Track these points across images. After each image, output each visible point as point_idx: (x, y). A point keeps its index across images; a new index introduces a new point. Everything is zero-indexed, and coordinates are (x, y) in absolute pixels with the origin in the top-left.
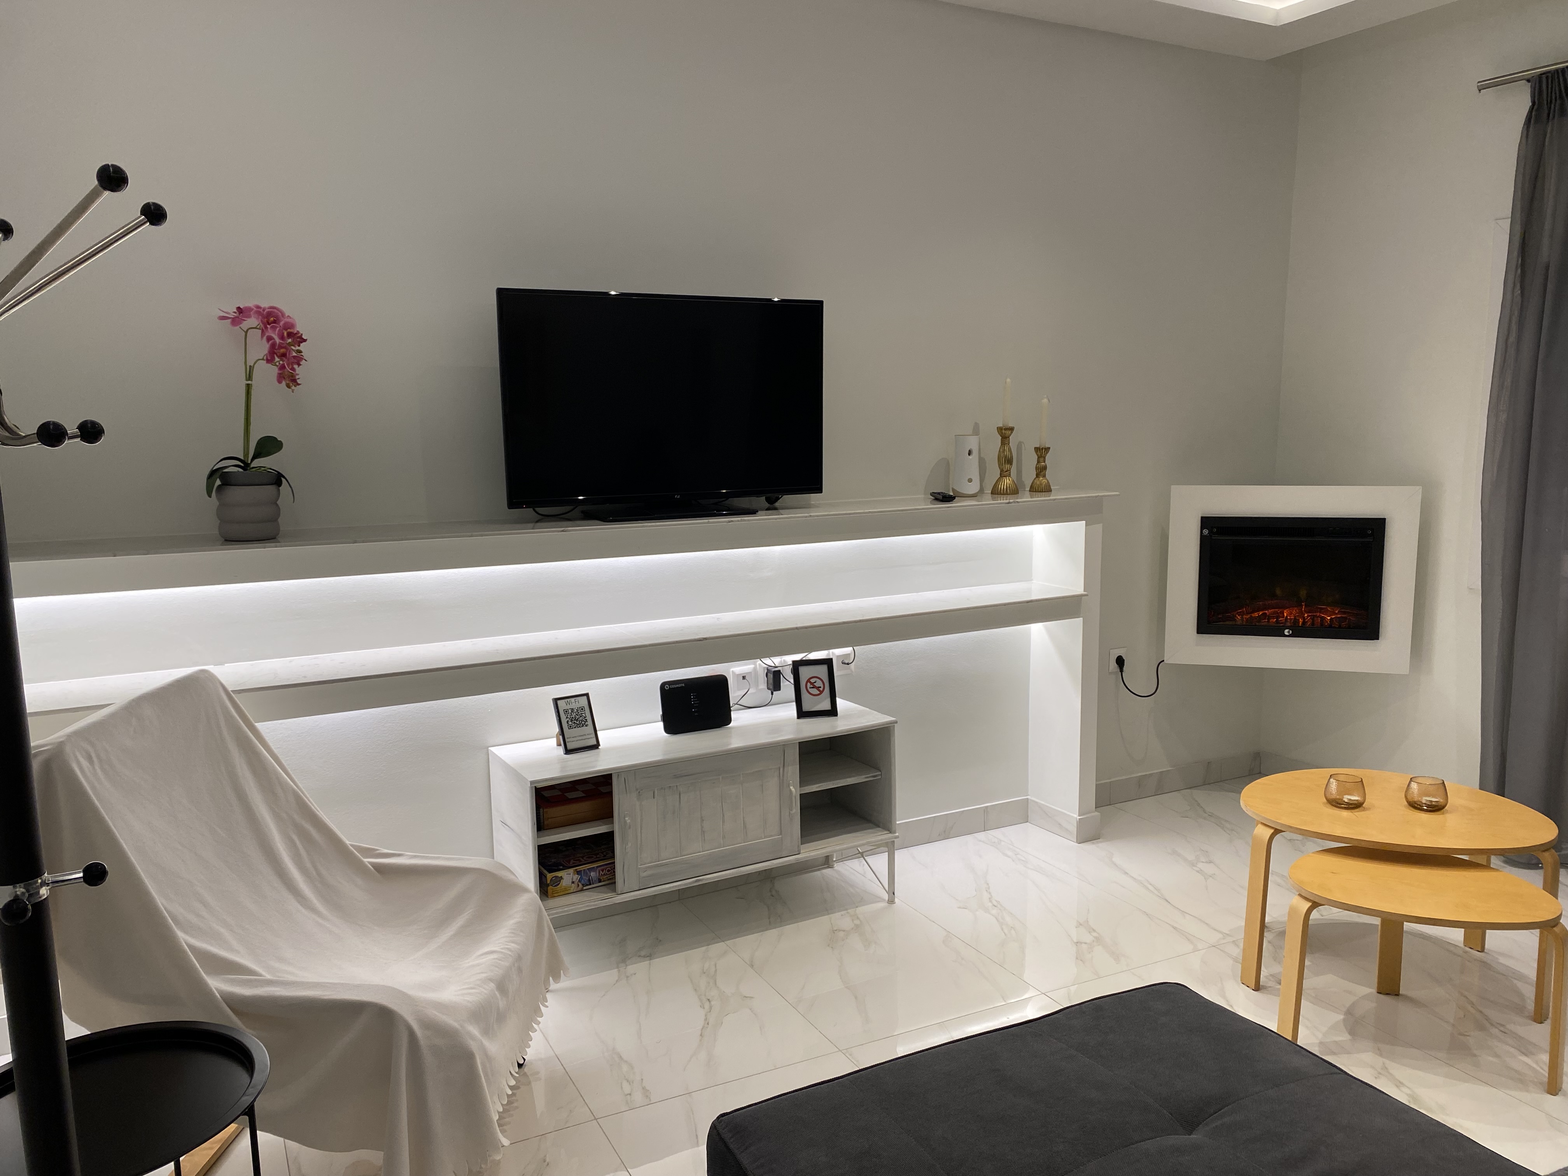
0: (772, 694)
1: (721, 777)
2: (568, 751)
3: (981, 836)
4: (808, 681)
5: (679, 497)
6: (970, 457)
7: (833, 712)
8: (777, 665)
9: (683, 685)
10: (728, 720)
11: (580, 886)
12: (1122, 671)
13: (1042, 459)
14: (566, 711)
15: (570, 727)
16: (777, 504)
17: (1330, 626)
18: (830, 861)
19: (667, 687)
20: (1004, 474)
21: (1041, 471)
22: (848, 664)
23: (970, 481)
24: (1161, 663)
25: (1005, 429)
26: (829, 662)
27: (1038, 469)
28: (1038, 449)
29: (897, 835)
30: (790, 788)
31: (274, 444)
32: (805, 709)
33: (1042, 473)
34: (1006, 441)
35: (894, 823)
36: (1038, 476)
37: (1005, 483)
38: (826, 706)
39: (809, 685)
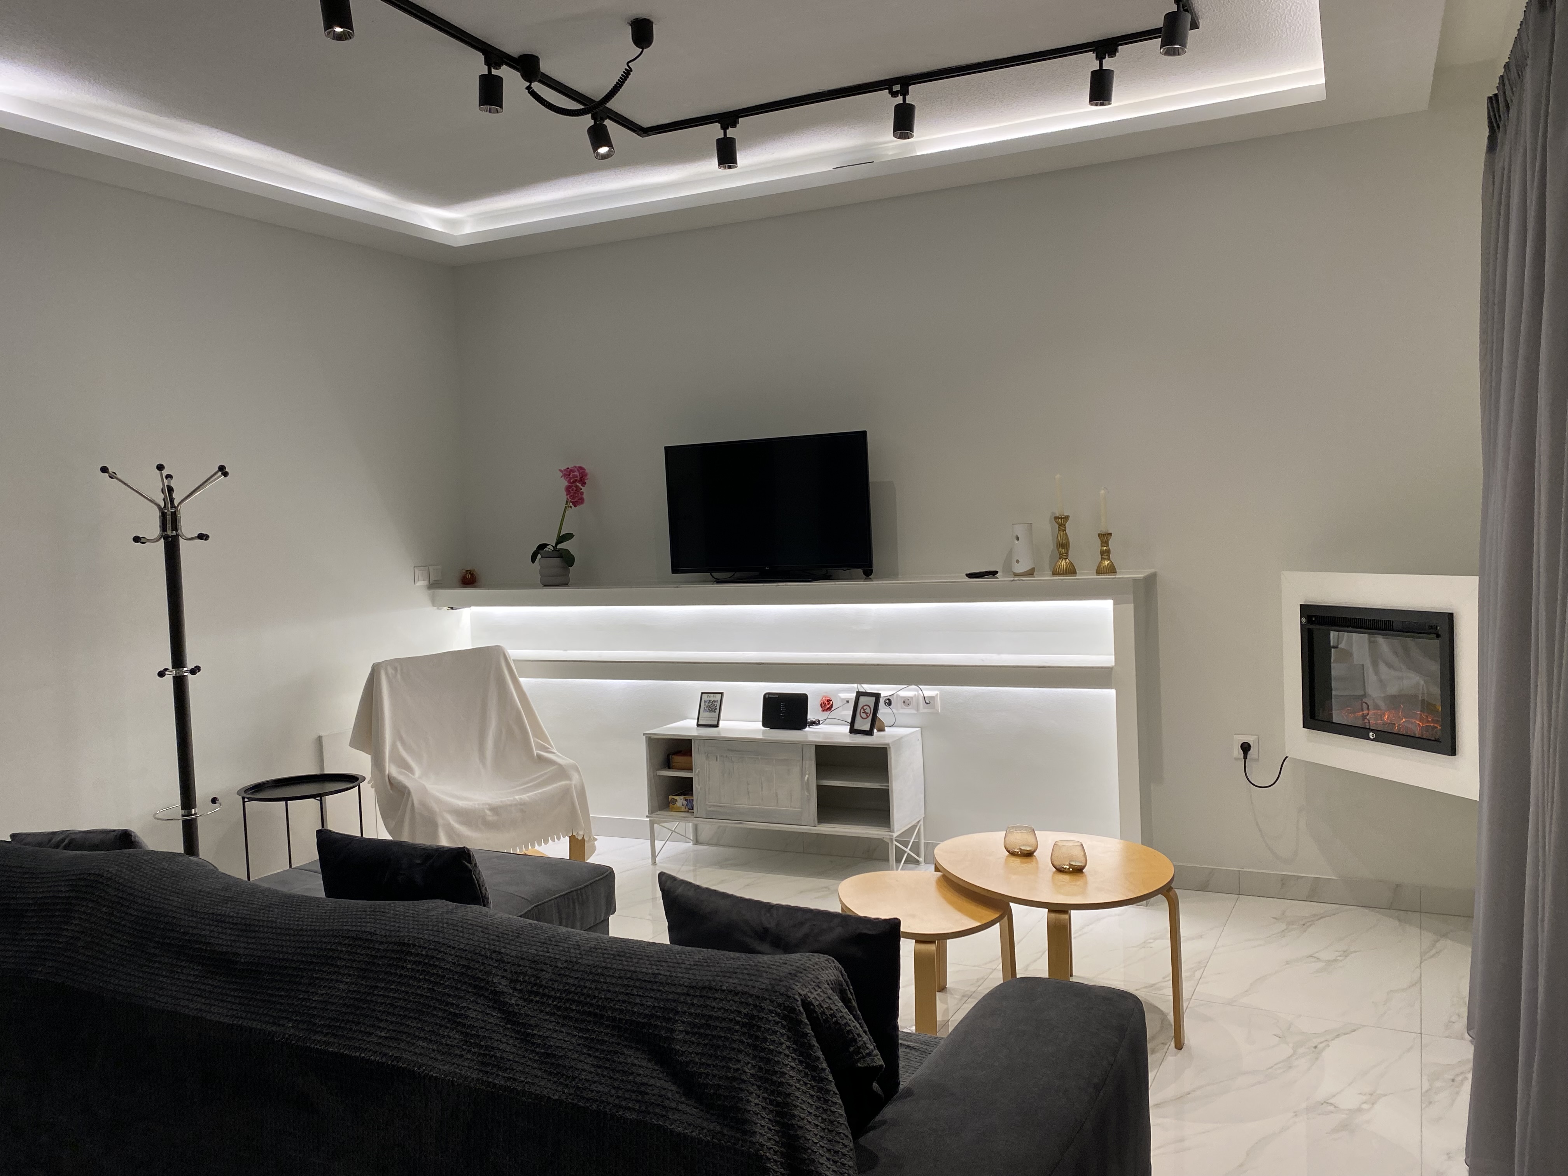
1: (760, 757)
2: (698, 725)
4: (863, 708)
6: (1018, 542)
7: (871, 732)
9: (777, 696)
10: (804, 727)
11: (687, 809)
12: (1245, 757)
13: (1103, 544)
14: (706, 701)
15: (705, 711)
16: (871, 577)
19: (767, 696)
20: (1065, 556)
21: (1105, 554)
22: (928, 704)
23: (1018, 562)
24: (1287, 757)
25: (1061, 518)
26: (877, 696)
27: (1102, 553)
28: (1099, 535)
29: (895, 835)
30: (807, 776)
31: (569, 536)
32: (857, 727)
33: (1105, 556)
34: (1063, 528)
35: (893, 825)
36: (1103, 559)
37: (1063, 564)
38: (867, 727)
39: (862, 711)
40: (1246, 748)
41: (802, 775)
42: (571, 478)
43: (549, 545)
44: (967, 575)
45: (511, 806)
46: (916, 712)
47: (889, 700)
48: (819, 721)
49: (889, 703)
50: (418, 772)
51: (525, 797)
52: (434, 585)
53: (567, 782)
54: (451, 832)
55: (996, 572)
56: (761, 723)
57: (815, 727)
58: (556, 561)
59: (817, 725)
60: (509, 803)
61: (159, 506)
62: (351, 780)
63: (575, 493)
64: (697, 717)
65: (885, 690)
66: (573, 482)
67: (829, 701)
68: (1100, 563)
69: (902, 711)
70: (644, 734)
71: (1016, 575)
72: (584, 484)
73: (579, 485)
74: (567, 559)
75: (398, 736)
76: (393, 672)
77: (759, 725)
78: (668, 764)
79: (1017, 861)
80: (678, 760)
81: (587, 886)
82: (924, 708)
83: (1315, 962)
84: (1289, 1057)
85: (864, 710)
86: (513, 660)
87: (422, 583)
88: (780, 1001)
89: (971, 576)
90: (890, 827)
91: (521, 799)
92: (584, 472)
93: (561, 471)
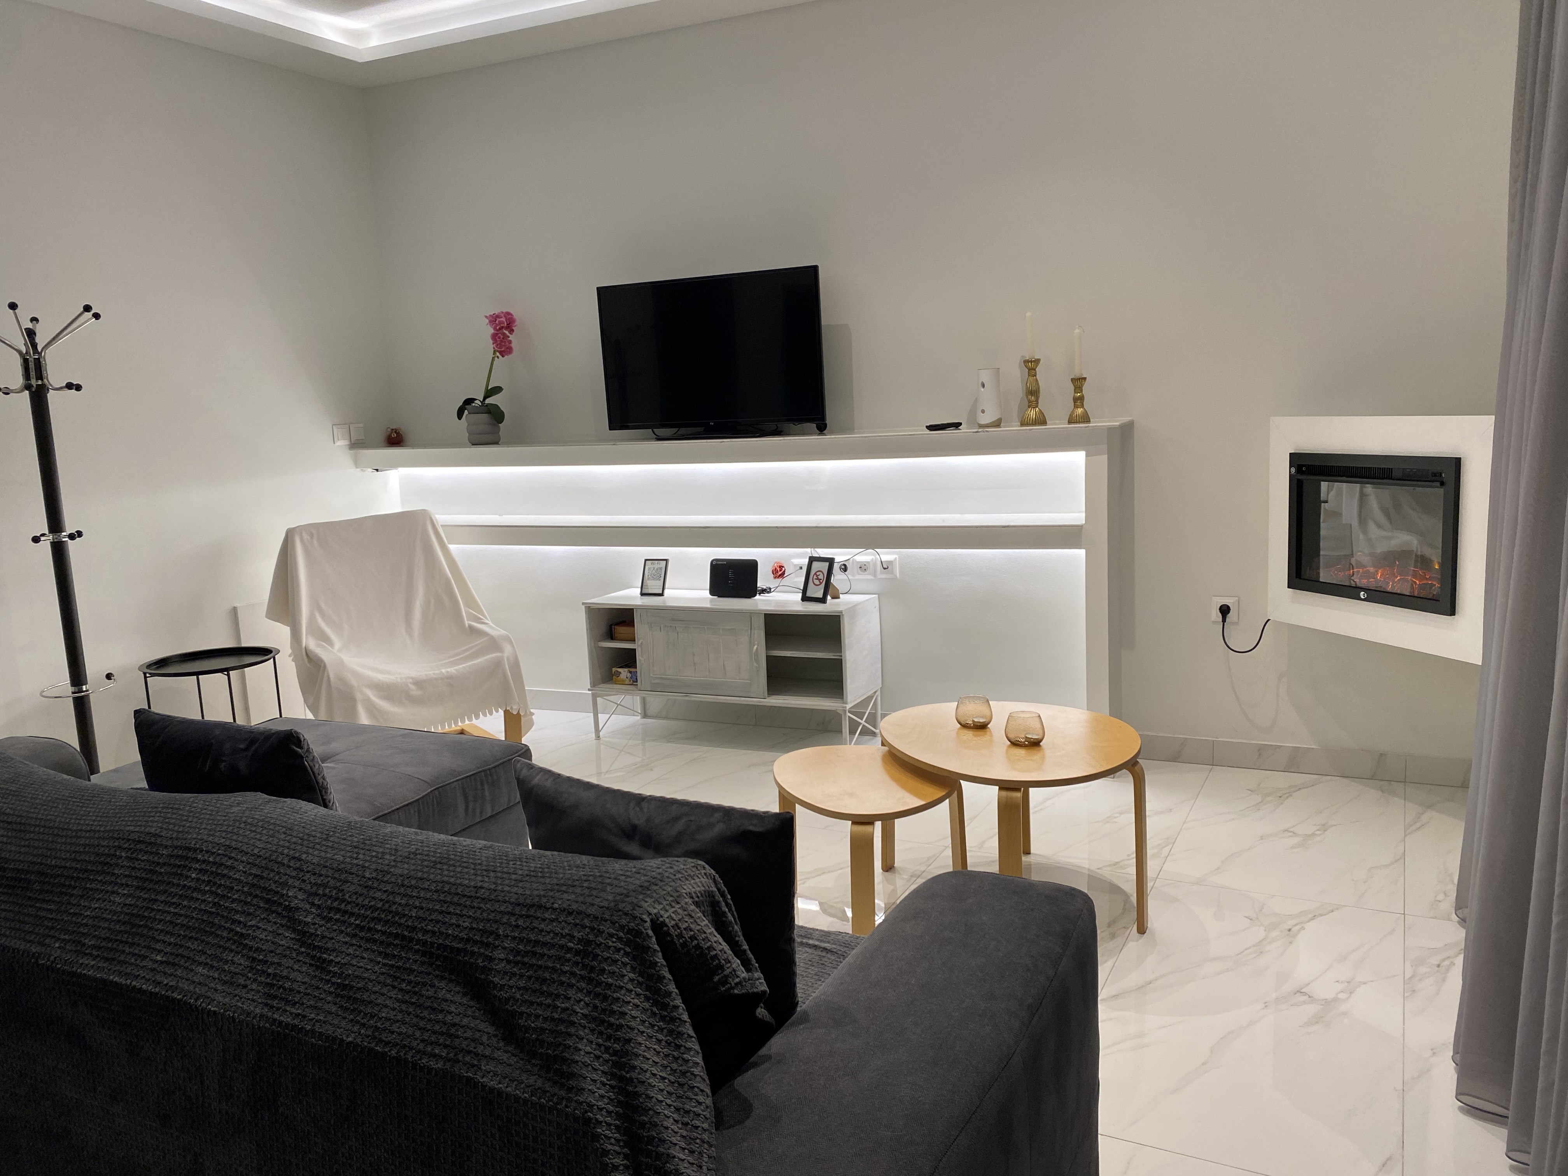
1: (707, 628)
2: (642, 594)
4: (815, 574)
6: (983, 389)
7: (824, 599)
9: (726, 563)
10: (754, 594)
11: (631, 681)
12: (1224, 620)
13: (1077, 390)
14: (650, 568)
15: (649, 579)
16: (825, 432)
19: (714, 563)
20: (1034, 404)
21: (1079, 401)
22: (886, 568)
23: (983, 411)
24: (1269, 620)
25: (1031, 362)
26: (831, 561)
27: (1075, 400)
28: (1072, 380)
29: (848, 706)
30: (756, 647)
31: (497, 390)
32: (808, 594)
33: (1078, 403)
34: (1033, 372)
35: (847, 697)
36: (1076, 407)
37: (1032, 413)
38: (820, 595)
39: (815, 577)
40: (1225, 610)
41: (751, 643)
42: (497, 325)
43: (476, 399)
44: (927, 427)
45: (436, 679)
46: (873, 578)
47: (845, 565)
48: (770, 589)
49: (844, 568)
50: (337, 645)
51: (452, 670)
52: (356, 445)
53: (498, 654)
54: (372, 709)
55: (960, 424)
56: (708, 591)
57: (766, 595)
58: (484, 417)
59: (768, 592)
60: (435, 676)
61: (20, 352)
62: (263, 653)
63: (501, 341)
64: (640, 586)
65: (840, 555)
66: (500, 329)
67: (781, 567)
68: (1073, 412)
69: (858, 577)
70: (583, 604)
71: (981, 426)
72: (511, 331)
73: (507, 332)
74: (496, 415)
75: (315, 604)
76: (309, 537)
77: (707, 594)
78: (611, 635)
79: (969, 734)
80: (621, 630)
81: (498, 766)
82: (881, 573)
83: (1291, 836)
84: (1261, 941)
85: (817, 576)
86: (442, 526)
87: (342, 443)
88: (624, 922)
89: (932, 428)
90: (843, 698)
91: (448, 672)
92: (512, 318)
93: (486, 317)
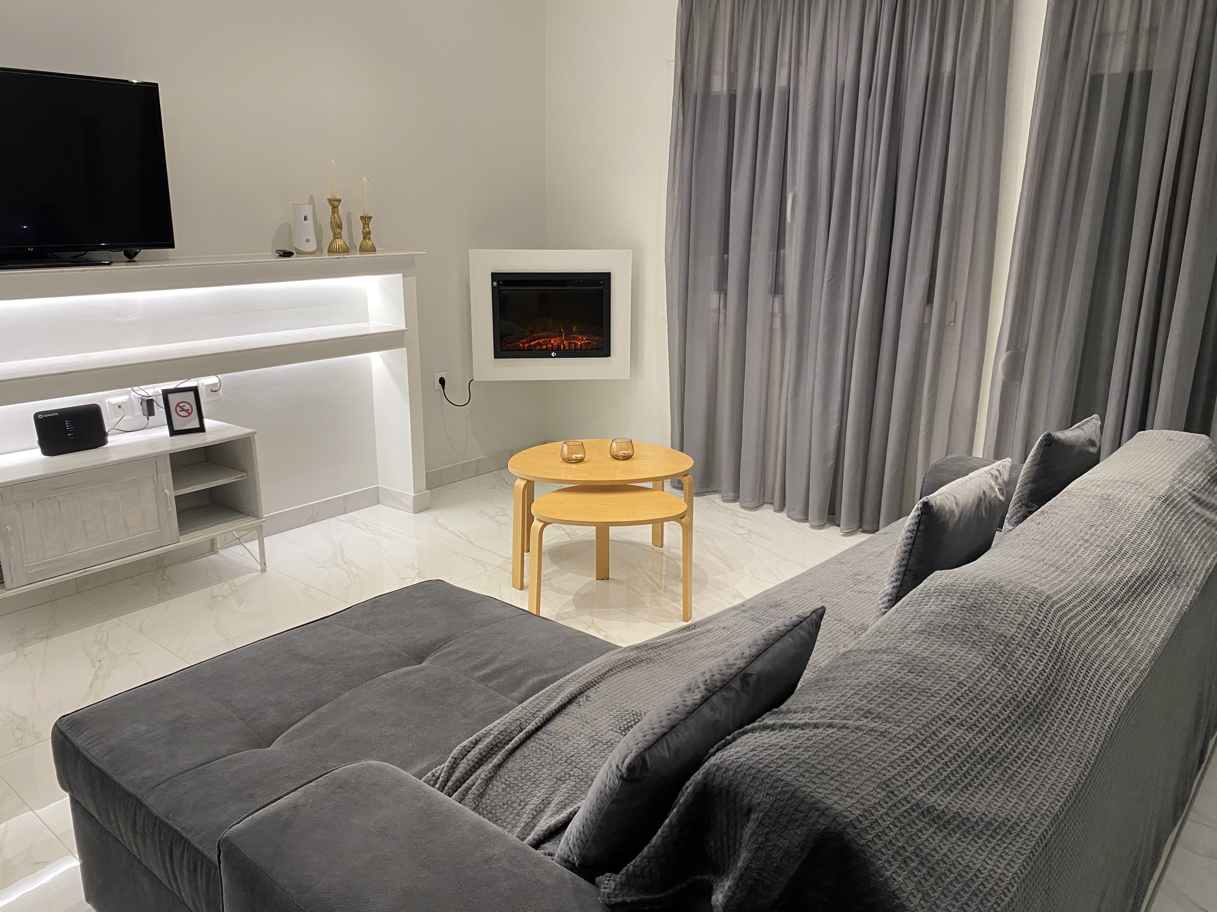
0: (148, 419)
3: (342, 517)
4: (178, 405)
5: (32, 250)
6: (306, 222)
7: (201, 429)
8: (150, 395)
9: (57, 414)
10: (104, 442)
12: (443, 388)
13: (366, 226)
16: (135, 259)
17: (581, 349)
18: (215, 549)
19: (41, 417)
20: (337, 236)
21: (367, 235)
22: (216, 391)
23: (307, 242)
24: (472, 381)
25: (335, 201)
26: (195, 390)
27: (364, 234)
28: (363, 218)
30: (165, 491)
32: (176, 428)
33: (367, 237)
34: (336, 210)
36: (364, 239)
37: (338, 244)
38: (196, 424)
40: (442, 381)
41: (158, 489)
56: (39, 450)
68: (363, 243)
77: (37, 453)
82: (208, 397)
89: (280, 255)
